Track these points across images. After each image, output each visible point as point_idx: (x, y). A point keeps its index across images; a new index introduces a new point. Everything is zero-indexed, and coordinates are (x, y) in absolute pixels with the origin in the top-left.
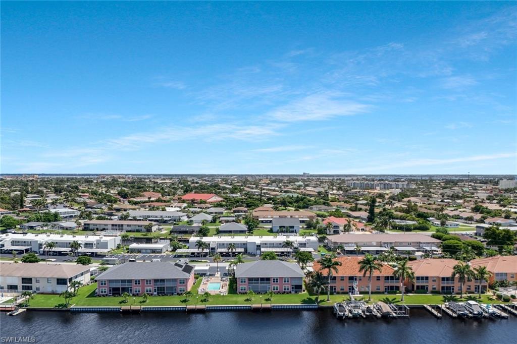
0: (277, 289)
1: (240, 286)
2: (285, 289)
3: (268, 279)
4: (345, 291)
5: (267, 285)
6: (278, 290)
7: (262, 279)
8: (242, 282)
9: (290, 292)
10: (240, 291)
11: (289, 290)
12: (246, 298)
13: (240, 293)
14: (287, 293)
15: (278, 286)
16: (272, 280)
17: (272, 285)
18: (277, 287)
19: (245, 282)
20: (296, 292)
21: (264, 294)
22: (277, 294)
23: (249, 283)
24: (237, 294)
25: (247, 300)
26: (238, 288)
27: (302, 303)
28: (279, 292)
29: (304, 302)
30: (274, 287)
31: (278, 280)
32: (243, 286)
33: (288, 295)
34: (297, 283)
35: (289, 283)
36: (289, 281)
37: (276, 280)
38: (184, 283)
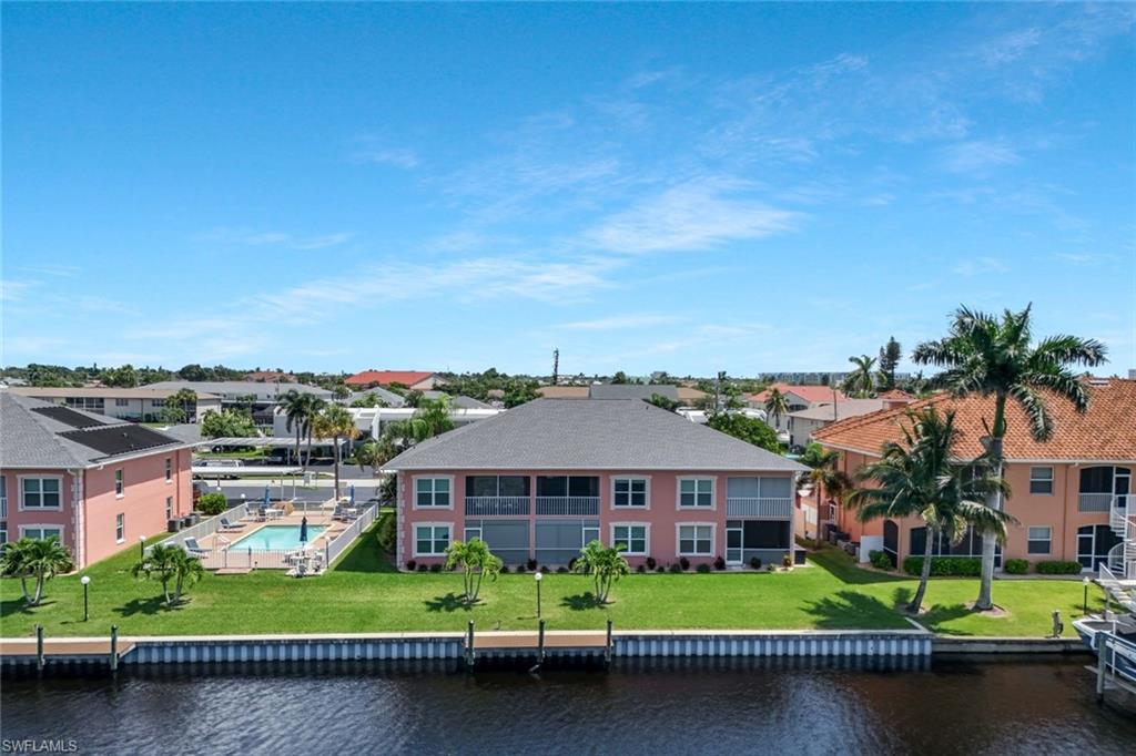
0: (639, 546)
1: (415, 525)
2: (686, 546)
3: (584, 485)
4: (1054, 555)
5: (583, 518)
6: (646, 553)
7: (552, 485)
8: (424, 499)
9: (720, 565)
10: (416, 554)
11: (713, 554)
12: (443, 594)
13: (411, 565)
14: (703, 569)
15: (647, 526)
16: (608, 492)
17: (610, 521)
18: (639, 531)
19: (442, 499)
20: (755, 564)
21: (561, 571)
22: (641, 570)
23: (470, 509)
24: (395, 570)
25: (449, 603)
26: (400, 535)
27: (821, 625)
28: (651, 563)
29: (828, 613)
30: (621, 531)
31: (648, 493)
32: (433, 525)
33: (704, 577)
34: (760, 509)
35: (713, 507)
36: (714, 493)
37: (631, 492)
38: (52, 500)
